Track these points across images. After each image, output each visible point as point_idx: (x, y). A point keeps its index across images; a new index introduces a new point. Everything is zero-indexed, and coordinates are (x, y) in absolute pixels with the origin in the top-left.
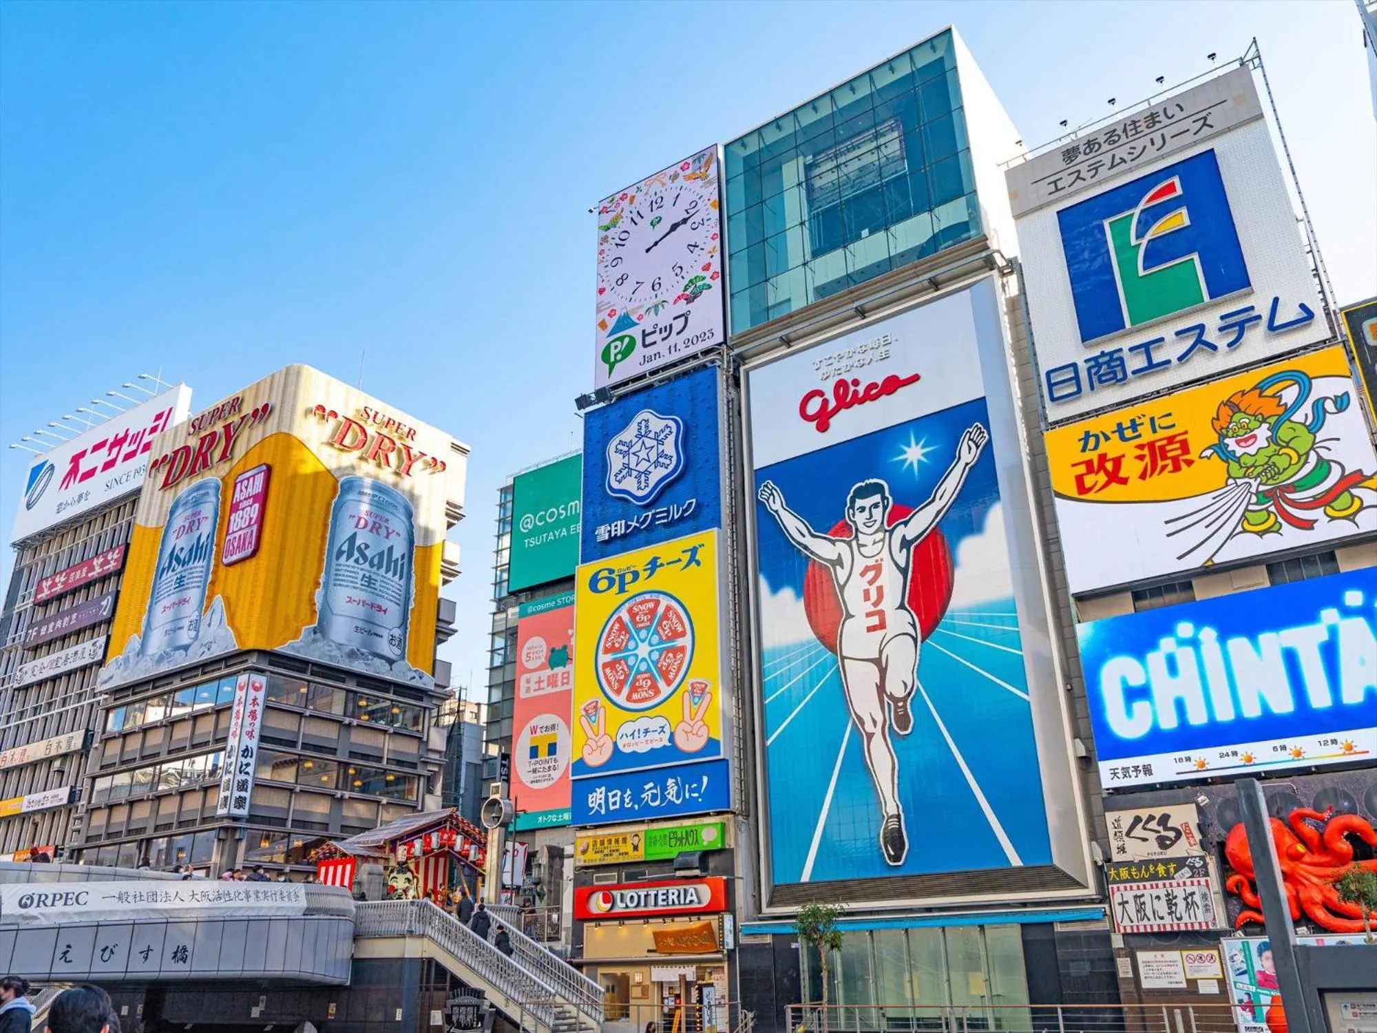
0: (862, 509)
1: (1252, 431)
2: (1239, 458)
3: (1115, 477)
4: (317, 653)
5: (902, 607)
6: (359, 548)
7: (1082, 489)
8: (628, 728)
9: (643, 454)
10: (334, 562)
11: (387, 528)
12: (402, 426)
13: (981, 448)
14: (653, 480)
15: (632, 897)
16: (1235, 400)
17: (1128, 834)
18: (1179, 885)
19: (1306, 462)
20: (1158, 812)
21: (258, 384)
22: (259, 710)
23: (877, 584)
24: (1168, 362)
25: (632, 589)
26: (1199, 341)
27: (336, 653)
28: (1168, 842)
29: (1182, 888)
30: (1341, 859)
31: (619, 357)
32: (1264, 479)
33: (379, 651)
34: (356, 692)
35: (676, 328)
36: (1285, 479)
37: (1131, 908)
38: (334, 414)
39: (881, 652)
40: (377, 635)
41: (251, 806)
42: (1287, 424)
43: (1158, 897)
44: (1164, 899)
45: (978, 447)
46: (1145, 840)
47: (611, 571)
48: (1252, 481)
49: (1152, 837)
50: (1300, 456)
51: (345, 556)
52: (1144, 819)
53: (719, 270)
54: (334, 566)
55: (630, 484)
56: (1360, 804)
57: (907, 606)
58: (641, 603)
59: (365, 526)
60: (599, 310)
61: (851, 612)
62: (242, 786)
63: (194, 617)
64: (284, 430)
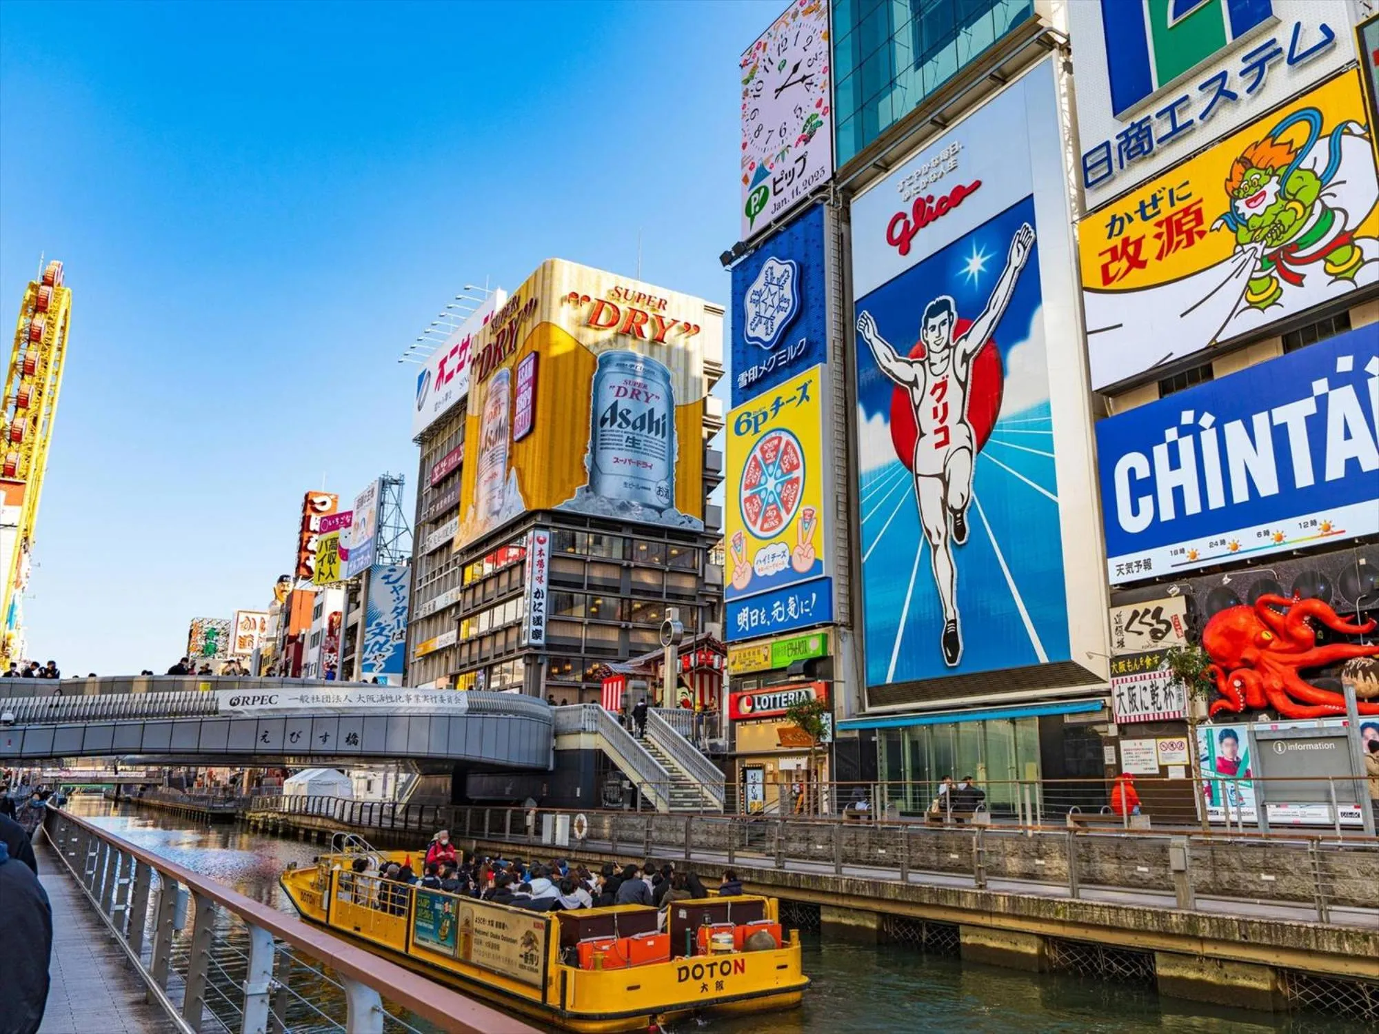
0: (933, 327)
1: (1262, 187)
2: (1247, 221)
3: (1136, 263)
4: (591, 508)
5: (962, 421)
6: (621, 415)
7: (1107, 279)
8: (760, 556)
9: (769, 302)
10: (599, 429)
11: (646, 393)
12: (653, 299)
13: (1028, 248)
14: (777, 323)
15: (765, 701)
16: (1248, 155)
17: (1127, 629)
18: (1160, 676)
19: (1311, 214)
20: (1152, 605)
21: (528, 282)
22: (545, 559)
23: (943, 401)
24: (1191, 122)
25: (763, 429)
26: (1222, 92)
27: (608, 507)
28: (1160, 635)
29: (1162, 679)
30: (1303, 646)
31: (758, 208)
32: (1270, 240)
33: (648, 502)
34: (632, 539)
35: (797, 172)
36: (1290, 238)
37: (1126, 699)
38: (587, 298)
39: (945, 467)
40: (645, 488)
41: (547, 637)
42: (1296, 173)
43: (1145, 689)
44: (1149, 689)
45: (1025, 248)
46: (1140, 633)
47: (749, 414)
48: (1257, 245)
49: (1147, 629)
50: (1305, 208)
51: (608, 422)
52: (1141, 613)
53: (828, 105)
54: (599, 433)
55: (760, 332)
56: (1335, 586)
57: (966, 419)
58: (769, 441)
59: (625, 394)
60: (743, 166)
61: (924, 431)
62: (538, 621)
63: (501, 488)
64: (545, 320)
